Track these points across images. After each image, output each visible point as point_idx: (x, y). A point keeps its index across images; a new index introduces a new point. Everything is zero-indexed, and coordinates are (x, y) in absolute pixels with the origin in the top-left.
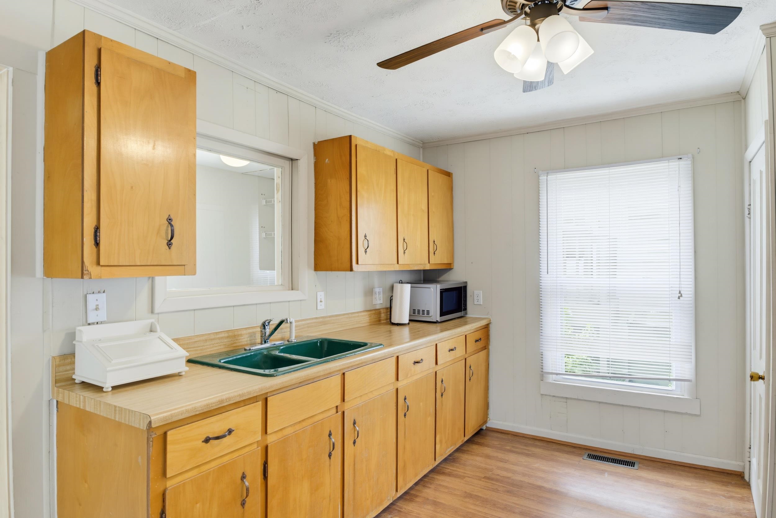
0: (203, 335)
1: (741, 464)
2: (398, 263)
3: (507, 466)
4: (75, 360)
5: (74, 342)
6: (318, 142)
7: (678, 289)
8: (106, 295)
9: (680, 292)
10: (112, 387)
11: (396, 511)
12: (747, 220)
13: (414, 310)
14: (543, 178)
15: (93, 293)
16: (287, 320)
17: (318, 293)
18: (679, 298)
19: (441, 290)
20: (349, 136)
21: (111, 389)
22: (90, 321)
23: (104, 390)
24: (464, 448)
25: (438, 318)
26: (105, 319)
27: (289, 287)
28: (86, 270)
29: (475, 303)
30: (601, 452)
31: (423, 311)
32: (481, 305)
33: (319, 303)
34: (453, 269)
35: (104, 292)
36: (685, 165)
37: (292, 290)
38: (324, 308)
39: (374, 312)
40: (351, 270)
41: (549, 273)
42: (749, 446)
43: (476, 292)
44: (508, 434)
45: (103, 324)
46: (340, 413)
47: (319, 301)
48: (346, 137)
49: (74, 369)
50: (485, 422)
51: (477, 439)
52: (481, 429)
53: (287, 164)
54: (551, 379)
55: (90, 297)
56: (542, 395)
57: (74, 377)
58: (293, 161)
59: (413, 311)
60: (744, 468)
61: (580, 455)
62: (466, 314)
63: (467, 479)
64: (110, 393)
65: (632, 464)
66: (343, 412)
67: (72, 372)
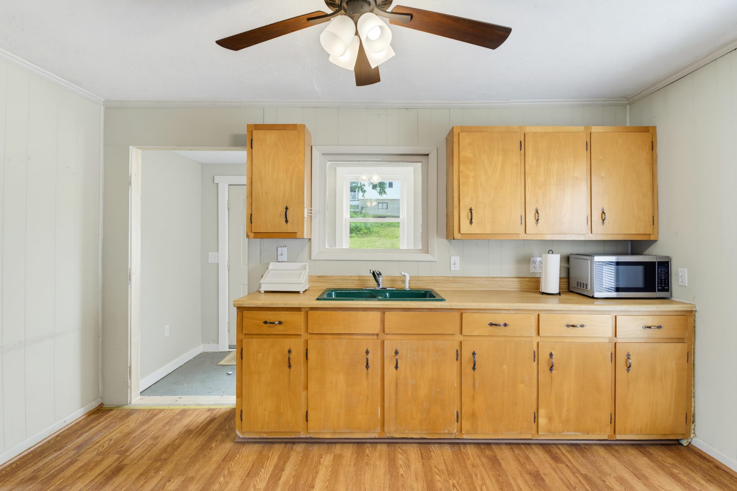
0: (341, 276)
2: (526, 233)
10: (264, 291)
13: (578, 282)
15: (280, 247)
17: (451, 257)
22: (277, 260)
26: (286, 260)
29: (679, 284)
31: (583, 284)
32: (686, 286)
33: (452, 265)
34: (657, 241)
35: (286, 247)
38: (459, 270)
39: (528, 279)
43: (680, 270)
46: (380, 340)
47: (452, 263)
55: (279, 249)
58: (428, 156)
64: (263, 294)
66: (384, 341)
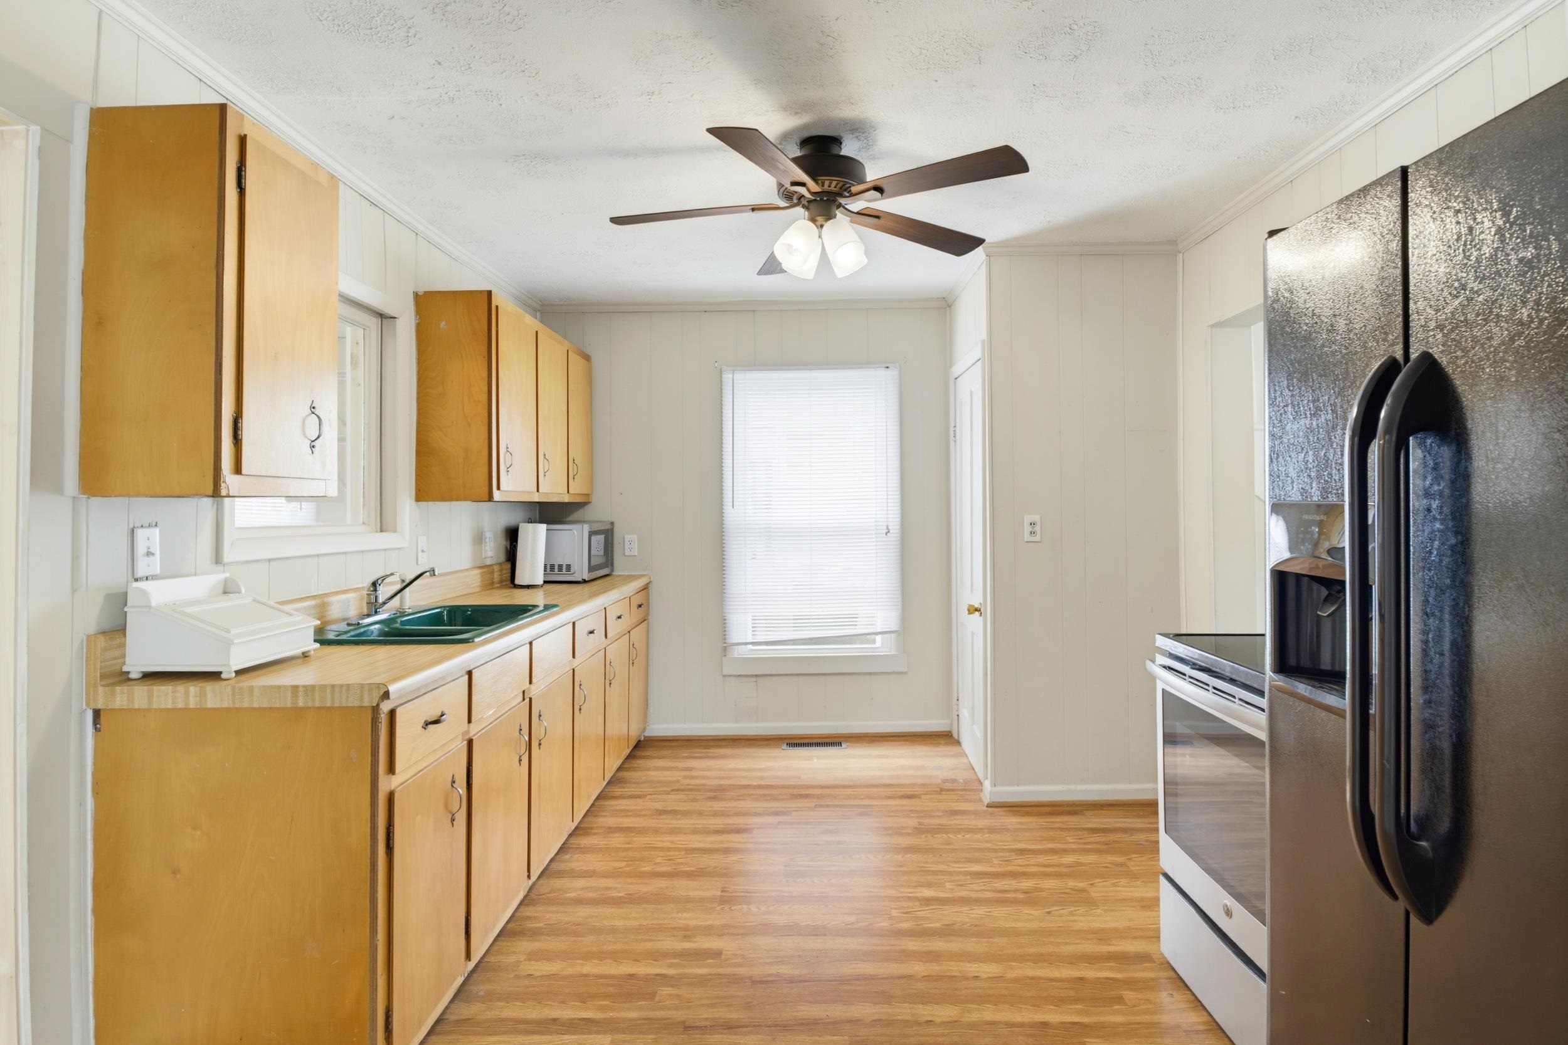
1: (948, 722)
2: (538, 491)
3: (693, 773)
4: (125, 641)
5: (126, 609)
6: (425, 292)
7: (885, 524)
8: (160, 531)
9: (887, 528)
10: (236, 671)
11: (573, 850)
12: (952, 443)
13: (552, 567)
14: (727, 377)
15: (142, 526)
16: (433, 571)
17: (420, 537)
18: (886, 534)
19: (589, 532)
20: (488, 291)
21: (234, 675)
22: (139, 574)
23: (223, 676)
24: (626, 766)
25: (586, 577)
26: (158, 571)
27: (376, 528)
28: (223, 482)
29: (626, 554)
30: (800, 738)
31: (560, 566)
32: (635, 556)
33: (420, 554)
34: (590, 502)
35: (156, 525)
36: (892, 374)
37: (381, 531)
38: (425, 562)
40: (490, 498)
41: (735, 507)
42: (956, 699)
43: (627, 537)
44: (677, 740)
45: (154, 579)
46: (527, 700)
47: (420, 550)
48: (481, 292)
49: (124, 656)
50: (644, 730)
51: (639, 753)
52: (639, 741)
53: (373, 322)
54: (738, 652)
55: (140, 534)
56: (725, 676)
57: (125, 669)
58: (383, 320)
59: (549, 568)
60: (952, 725)
61: (779, 747)
62: (612, 570)
63: (649, 797)
64: (234, 679)
65: (840, 744)
66: (531, 699)
67: (122, 660)
